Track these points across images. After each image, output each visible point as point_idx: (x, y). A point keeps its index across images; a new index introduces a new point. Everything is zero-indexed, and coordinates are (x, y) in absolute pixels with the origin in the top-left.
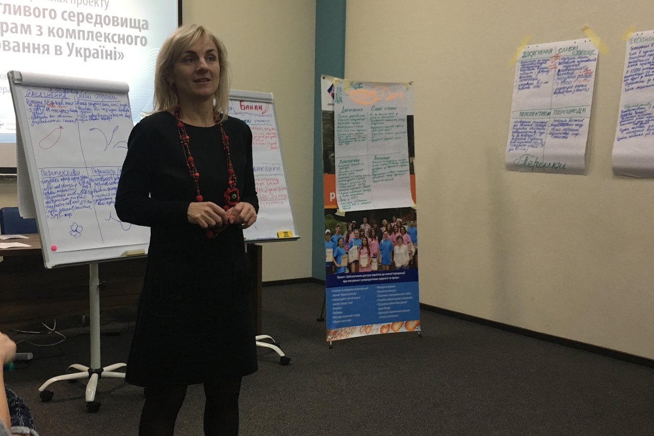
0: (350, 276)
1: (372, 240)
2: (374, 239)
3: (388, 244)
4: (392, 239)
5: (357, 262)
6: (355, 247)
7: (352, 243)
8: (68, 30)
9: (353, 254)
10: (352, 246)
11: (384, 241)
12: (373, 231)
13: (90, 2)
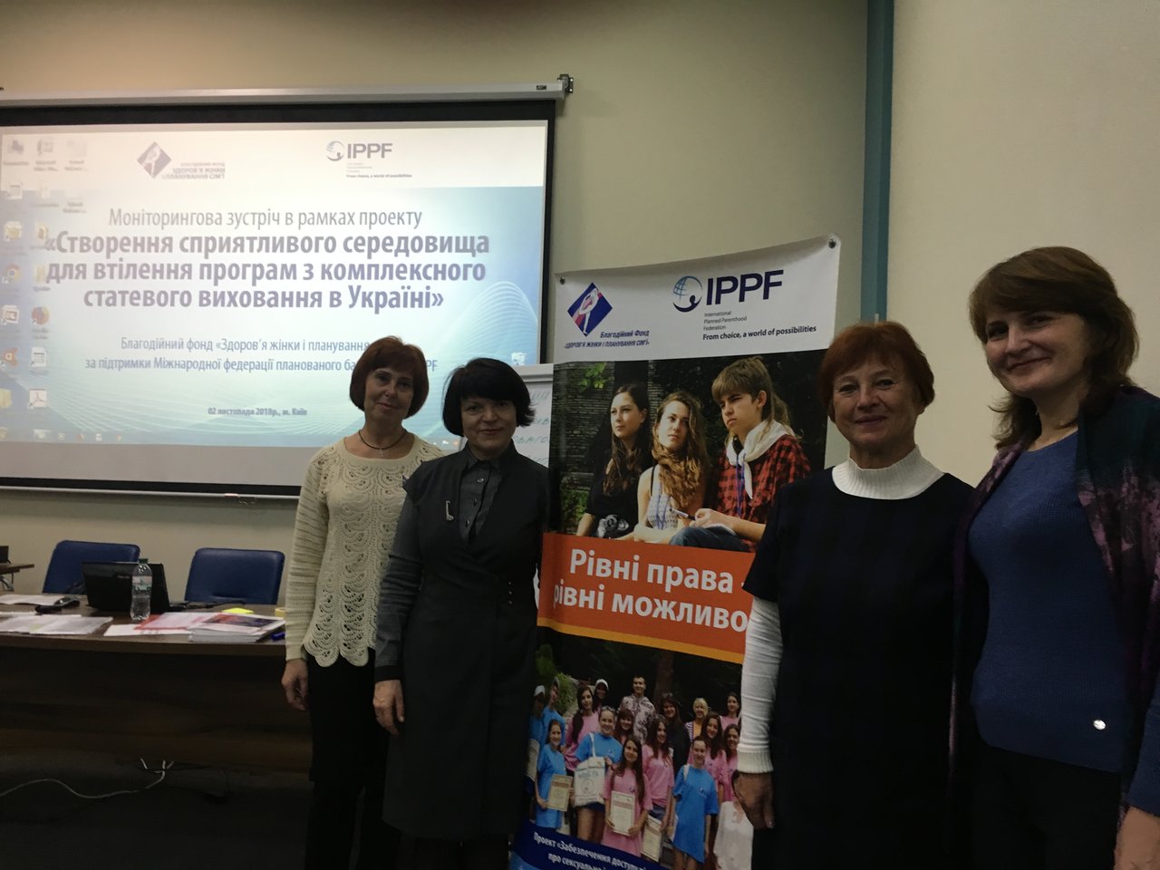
1: (656, 755)
2: (660, 755)
4: (719, 771)
5: (598, 810)
8: (352, 266)
10: (587, 756)
11: (690, 768)
12: (661, 725)
13: (390, 218)
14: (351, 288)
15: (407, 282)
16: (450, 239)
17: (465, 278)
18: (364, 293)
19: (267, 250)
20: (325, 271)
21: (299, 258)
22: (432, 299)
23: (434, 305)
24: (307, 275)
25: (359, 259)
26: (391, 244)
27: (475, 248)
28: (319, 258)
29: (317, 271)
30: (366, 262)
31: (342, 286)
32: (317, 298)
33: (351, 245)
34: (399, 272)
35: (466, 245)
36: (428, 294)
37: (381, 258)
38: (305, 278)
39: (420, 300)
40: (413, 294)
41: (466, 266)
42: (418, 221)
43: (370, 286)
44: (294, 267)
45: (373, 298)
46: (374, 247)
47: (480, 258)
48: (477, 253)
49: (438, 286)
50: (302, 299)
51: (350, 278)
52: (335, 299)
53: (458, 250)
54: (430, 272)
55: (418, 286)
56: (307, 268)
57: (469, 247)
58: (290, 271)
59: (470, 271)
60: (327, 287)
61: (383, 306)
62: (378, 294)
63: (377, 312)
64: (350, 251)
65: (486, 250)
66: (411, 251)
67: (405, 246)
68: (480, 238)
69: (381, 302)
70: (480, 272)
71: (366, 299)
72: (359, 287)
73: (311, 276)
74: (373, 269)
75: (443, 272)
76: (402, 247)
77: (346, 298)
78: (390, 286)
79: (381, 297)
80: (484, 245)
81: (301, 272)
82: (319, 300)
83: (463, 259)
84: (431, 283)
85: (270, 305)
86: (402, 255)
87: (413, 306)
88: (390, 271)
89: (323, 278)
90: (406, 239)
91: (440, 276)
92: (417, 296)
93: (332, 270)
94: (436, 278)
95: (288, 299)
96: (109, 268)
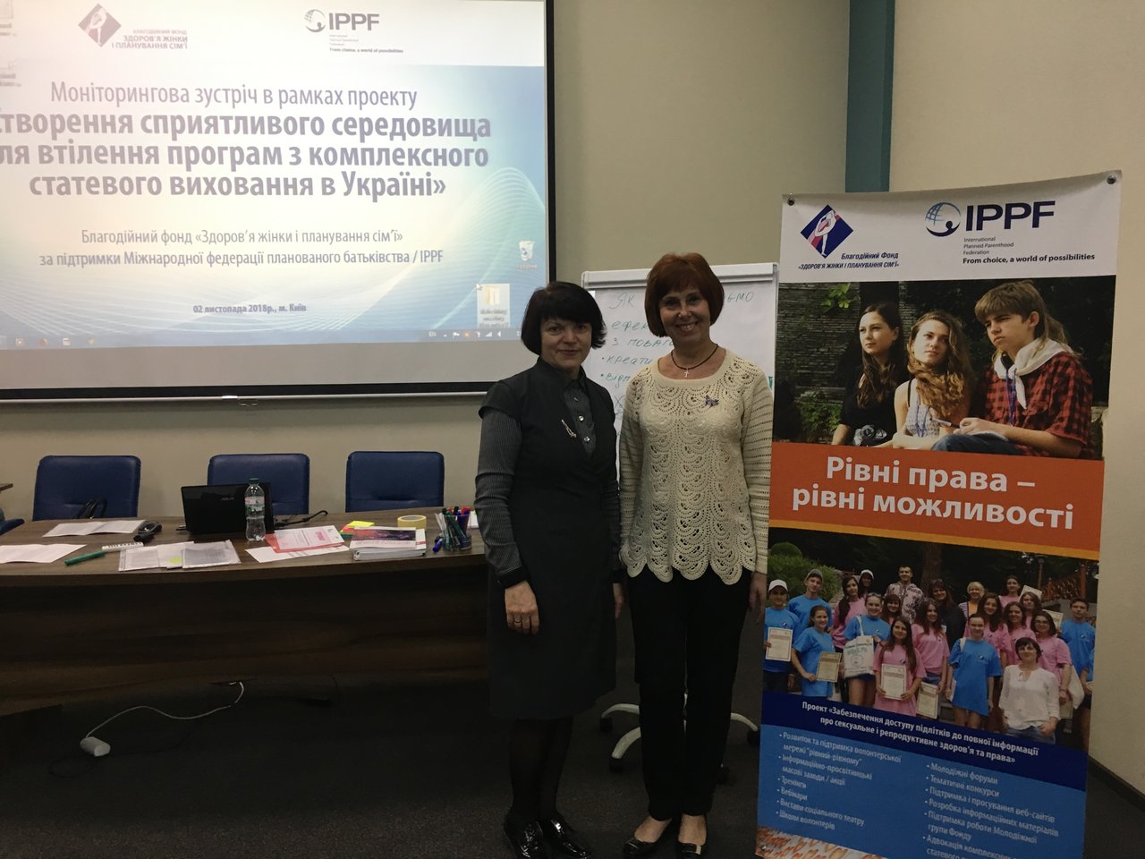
0: (842, 712)
1: (927, 632)
2: (932, 631)
3: (985, 652)
4: (1000, 641)
5: (869, 681)
6: (864, 639)
7: (856, 626)
8: (344, 150)
9: (860, 656)
10: (855, 635)
11: (967, 641)
12: (932, 607)
13: (382, 98)
14: (344, 174)
15: (405, 168)
16: (449, 121)
17: (467, 164)
18: (360, 180)
19: (246, 132)
20: (314, 155)
21: (283, 141)
22: (434, 187)
23: (436, 192)
24: (294, 160)
25: (351, 142)
26: (386, 126)
27: (476, 132)
28: (306, 141)
29: (305, 155)
30: (359, 146)
31: (335, 172)
32: (308, 186)
33: (340, 126)
34: (397, 156)
35: (466, 128)
36: (429, 181)
37: (375, 141)
38: (291, 163)
39: (421, 187)
40: (413, 180)
41: (468, 151)
42: (413, 102)
43: (365, 172)
44: (277, 150)
45: (370, 185)
46: (366, 129)
47: (481, 143)
48: (479, 137)
49: (439, 172)
50: (290, 186)
51: (342, 163)
52: (328, 186)
53: (458, 134)
54: (430, 157)
55: (418, 172)
56: (294, 152)
57: (469, 131)
58: (274, 156)
59: (472, 156)
60: (318, 172)
61: (381, 193)
62: (375, 181)
63: (375, 200)
64: (340, 133)
65: (488, 134)
66: (408, 135)
67: (402, 128)
68: (481, 121)
69: (379, 189)
70: (483, 158)
71: (362, 186)
72: (353, 173)
73: (299, 161)
74: (368, 154)
75: (444, 157)
76: (398, 130)
77: (340, 185)
78: (388, 172)
79: (379, 184)
80: (486, 129)
81: (287, 156)
82: (310, 187)
83: (464, 143)
84: (432, 169)
85: (254, 193)
86: (398, 139)
87: (413, 193)
88: (385, 156)
89: (312, 163)
90: (401, 121)
91: (440, 161)
92: (417, 183)
93: (322, 154)
94: (436, 164)
95: (274, 186)
96: (57, 151)
